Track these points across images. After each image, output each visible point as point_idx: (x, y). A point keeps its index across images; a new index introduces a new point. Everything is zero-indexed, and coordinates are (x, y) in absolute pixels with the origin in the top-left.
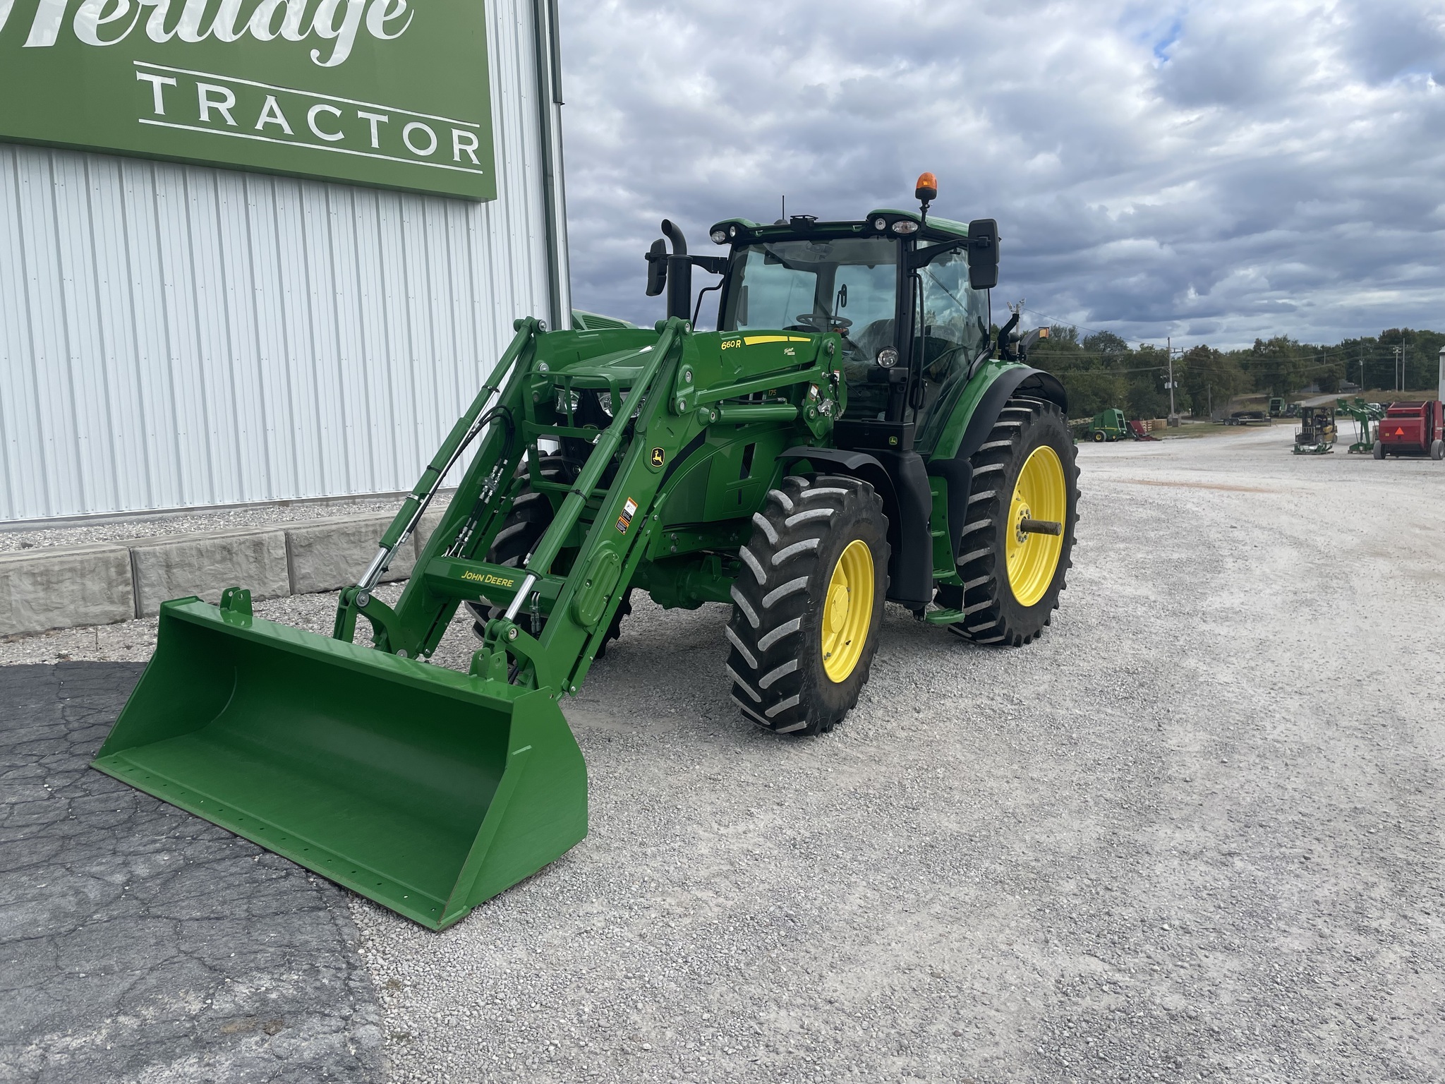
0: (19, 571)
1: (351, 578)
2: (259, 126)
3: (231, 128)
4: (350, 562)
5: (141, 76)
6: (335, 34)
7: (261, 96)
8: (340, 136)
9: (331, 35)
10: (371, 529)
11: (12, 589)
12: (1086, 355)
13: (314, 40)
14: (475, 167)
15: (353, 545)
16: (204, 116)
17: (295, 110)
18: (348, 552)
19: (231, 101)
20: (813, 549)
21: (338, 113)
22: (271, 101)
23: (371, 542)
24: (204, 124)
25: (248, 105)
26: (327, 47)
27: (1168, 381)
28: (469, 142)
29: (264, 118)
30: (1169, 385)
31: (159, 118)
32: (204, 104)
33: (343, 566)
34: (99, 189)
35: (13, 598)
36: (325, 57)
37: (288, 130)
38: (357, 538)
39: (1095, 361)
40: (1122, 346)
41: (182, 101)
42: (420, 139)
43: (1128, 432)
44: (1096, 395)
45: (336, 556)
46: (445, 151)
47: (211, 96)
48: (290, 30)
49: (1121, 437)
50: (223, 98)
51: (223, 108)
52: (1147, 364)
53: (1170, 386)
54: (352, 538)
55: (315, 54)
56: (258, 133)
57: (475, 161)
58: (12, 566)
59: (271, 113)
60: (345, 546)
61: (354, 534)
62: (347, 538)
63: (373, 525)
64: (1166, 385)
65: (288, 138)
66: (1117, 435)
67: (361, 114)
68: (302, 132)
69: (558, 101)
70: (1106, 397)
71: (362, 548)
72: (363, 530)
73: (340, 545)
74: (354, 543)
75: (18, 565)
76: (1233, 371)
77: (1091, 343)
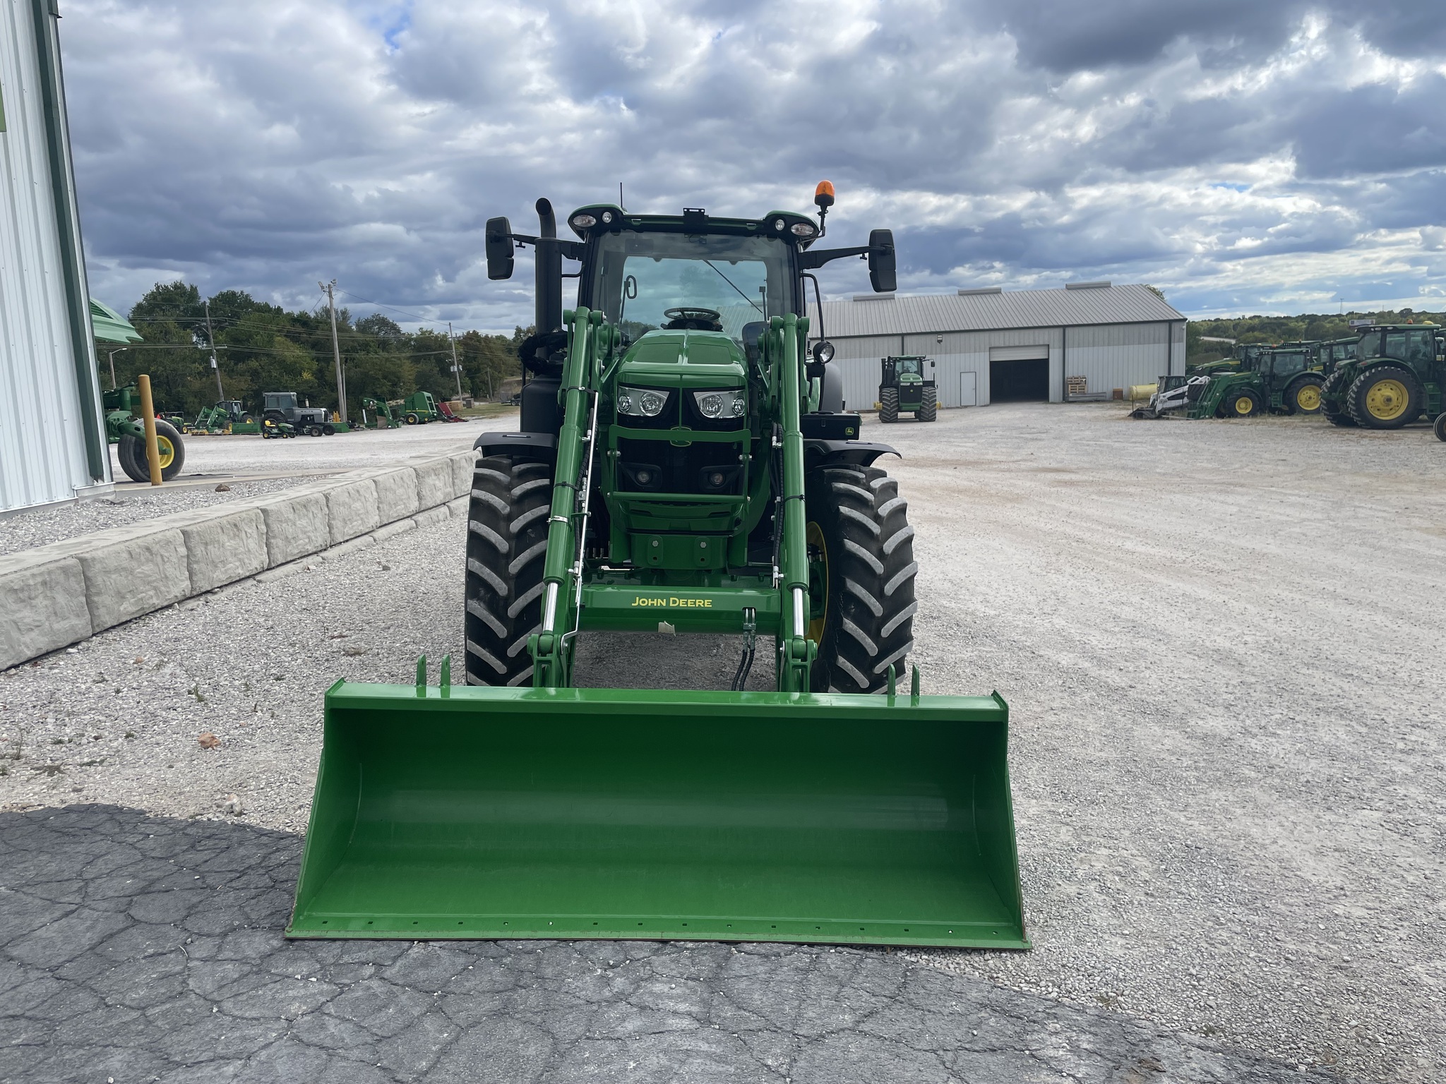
1: (25, 650)
4: (22, 628)
10: (39, 579)
12: (360, 337)
15: (22, 604)
18: (19, 615)
23: (41, 597)
27: (453, 364)
30: (454, 369)
33: (15, 634)
38: (26, 594)
39: (372, 344)
40: (395, 329)
43: (438, 414)
44: (385, 378)
45: (6, 622)
49: (433, 419)
52: (428, 348)
53: (456, 370)
54: (21, 595)
60: (14, 607)
61: (22, 590)
62: (14, 596)
63: (41, 574)
64: (452, 368)
66: (429, 418)
70: (396, 380)
71: (32, 607)
72: (31, 582)
73: (8, 606)
74: (23, 601)
76: (503, 356)
77: (365, 326)
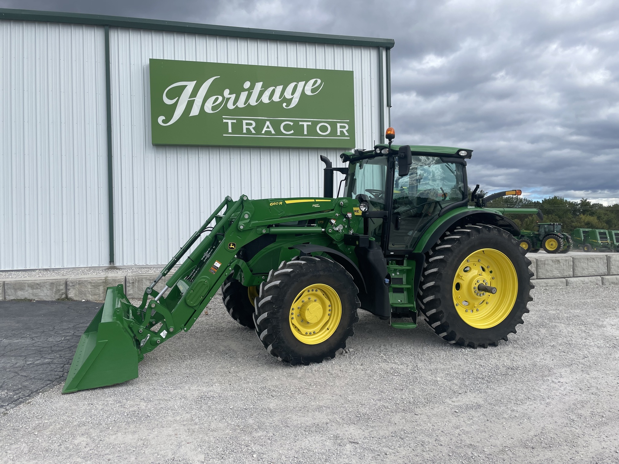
0: (146, 279)
2: (263, 132)
3: (254, 134)
5: (224, 121)
6: (292, 97)
7: (264, 122)
8: (292, 132)
9: (290, 97)
11: (143, 284)
13: (285, 100)
14: (347, 136)
16: (245, 131)
17: (276, 125)
19: (254, 124)
20: (277, 285)
21: (292, 124)
22: (268, 123)
24: (245, 134)
25: (260, 125)
26: (289, 101)
28: (344, 127)
29: (265, 129)
31: (230, 133)
32: (245, 127)
34: (213, 158)
35: (143, 287)
36: (288, 104)
37: (273, 132)
41: (237, 127)
42: (324, 129)
46: (334, 131)
47: (247, 124)
48: (276, 98)
50: (251, 124)
51: (251, 128)
55: (284, 105)
56: (263, 134)
57: (347, 134)
58: (144, 277)
59: (268, 127)
65: (274, 135)
67: (300, 123)
68: (278, 132)
69: (389, 105)
75: (146, 276)
